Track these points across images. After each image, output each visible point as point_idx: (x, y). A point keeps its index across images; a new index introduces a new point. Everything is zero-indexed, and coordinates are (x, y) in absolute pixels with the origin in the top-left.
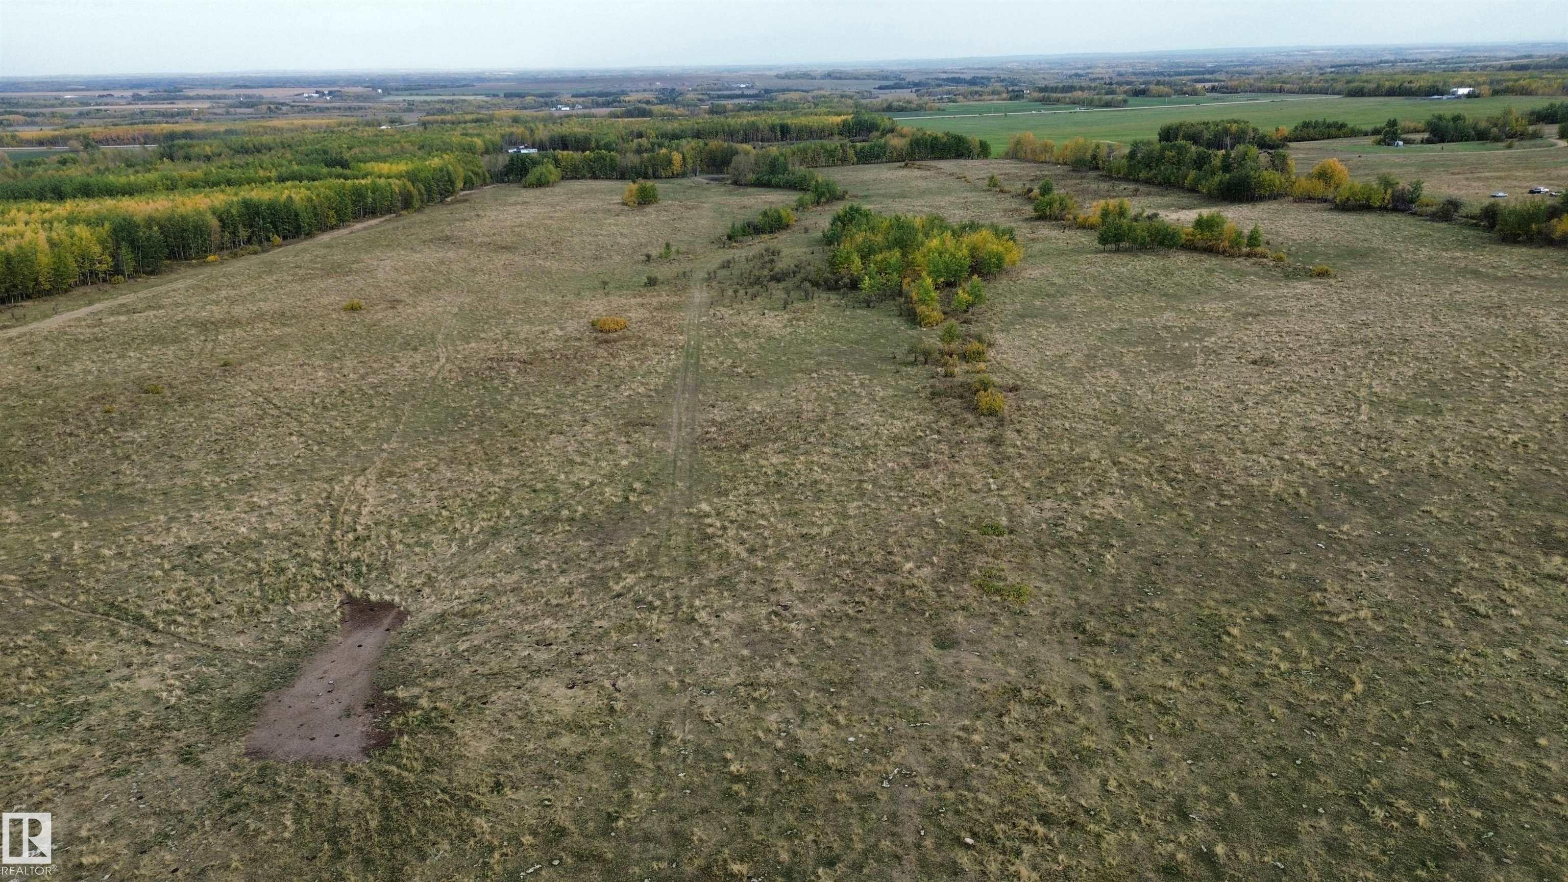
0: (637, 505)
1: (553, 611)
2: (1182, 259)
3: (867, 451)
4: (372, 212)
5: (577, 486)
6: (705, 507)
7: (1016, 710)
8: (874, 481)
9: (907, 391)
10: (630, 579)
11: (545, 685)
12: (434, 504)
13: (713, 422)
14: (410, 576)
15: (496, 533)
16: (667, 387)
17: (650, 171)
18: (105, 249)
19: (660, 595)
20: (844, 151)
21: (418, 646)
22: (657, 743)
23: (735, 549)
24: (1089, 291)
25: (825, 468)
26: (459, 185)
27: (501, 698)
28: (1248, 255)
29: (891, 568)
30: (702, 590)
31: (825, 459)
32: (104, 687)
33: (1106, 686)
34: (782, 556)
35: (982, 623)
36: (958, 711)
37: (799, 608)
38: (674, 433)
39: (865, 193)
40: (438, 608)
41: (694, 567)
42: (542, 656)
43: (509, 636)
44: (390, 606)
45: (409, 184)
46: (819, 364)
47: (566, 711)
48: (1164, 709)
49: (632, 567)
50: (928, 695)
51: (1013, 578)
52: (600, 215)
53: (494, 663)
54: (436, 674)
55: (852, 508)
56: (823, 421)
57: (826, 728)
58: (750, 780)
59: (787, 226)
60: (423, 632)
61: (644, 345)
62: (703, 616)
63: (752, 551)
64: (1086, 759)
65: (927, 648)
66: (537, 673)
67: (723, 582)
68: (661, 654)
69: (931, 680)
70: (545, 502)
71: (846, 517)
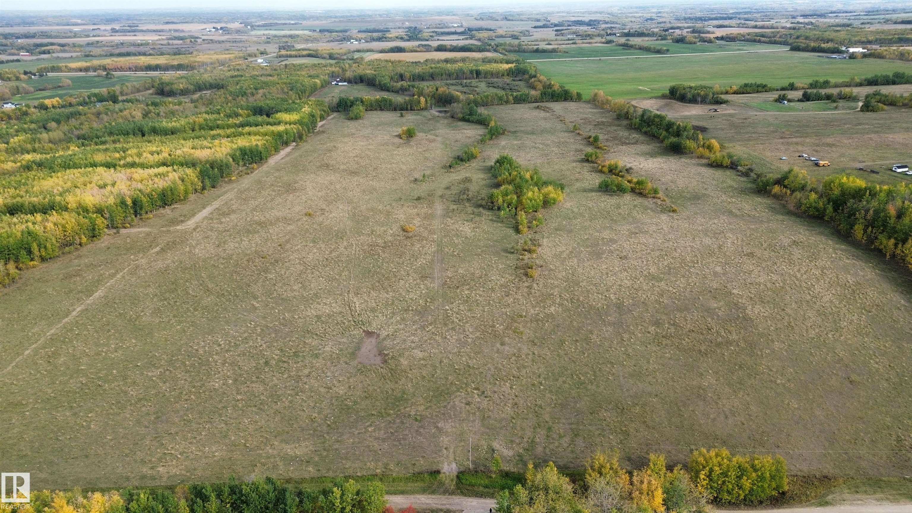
0: (429, 306)
1: (414, 335)
2: (628, 197)
3: (493, 290)
4: (286, 144)
5: (412, 299)
6: (447, 307)
7: (514, 358)
8: (493, 300)
9: (509, 266)
10: (430, 328)
11: (416, 351)
12: (374, 304)
13: (448, 277)
14: (377, 326)
15: (393, 313)
16: (432, 260)
17: (409, 106)
18: (199, 179)
19: (438, 332)
20: (507, 97)
21: (385, 342)
22: (441, 362)
23: (455, 320)
24: (585, 217)
25: (480, 296)
26: (319, 120)
27: (407, 354)
28: (654, 197)
29: (493, 326)
30: (448, 331)
31: (481, 293)
32: (320, 349)
33: (534, 354)
34: (467, 322)
35: (511, 340)
36: (502, 358)
37: (471, 336)
38: (436, 281)
39: (514, 130)
40: (386, 333)
41: (446, 325)
42: (413, 345)
43: (405, 340)
44: (374, 332)
45: (300, 127)
46: (482, 251)
47: (421, 356)
48: (544, 358)
49: (431, 324)
50: (496, 355)
51: (522, 329)
52: (391, 147)
53: (403, 346)
54: (391, 349)
55: (486, 309)
56: (481, 278)
57: (474, 361)
58: (459, 370)
59: (475, 157)
60: (384, 339)
61: (422, 240)
62: (448, 337)
63: (459, 321)
64: (525, 367)
65: (498, 345)
66: (413, 349)
67: (453, 329)
68: (440, 345)
69: (498, 351)
70: (405, 305)
71: (484, 311)
